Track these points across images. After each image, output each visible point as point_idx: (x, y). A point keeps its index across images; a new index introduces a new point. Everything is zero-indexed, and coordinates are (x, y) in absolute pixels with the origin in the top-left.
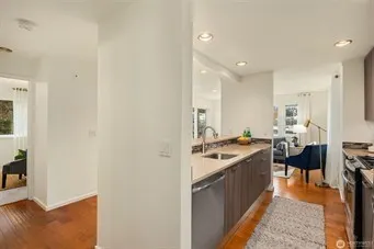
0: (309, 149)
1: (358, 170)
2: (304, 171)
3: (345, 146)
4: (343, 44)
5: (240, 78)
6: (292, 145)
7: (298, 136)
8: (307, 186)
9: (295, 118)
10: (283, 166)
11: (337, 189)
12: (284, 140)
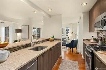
0: (73, 41)
1: (93, 51)
2: (71, 49)
3: (84, 40)
4: (84, 4)
5: (50, 16)
6: (68, 40)
7: (69, 37)
8: (72, 54)
9: (68, 31)
10: (65, 47)
11: (81, 54)
12: (65, 38)
